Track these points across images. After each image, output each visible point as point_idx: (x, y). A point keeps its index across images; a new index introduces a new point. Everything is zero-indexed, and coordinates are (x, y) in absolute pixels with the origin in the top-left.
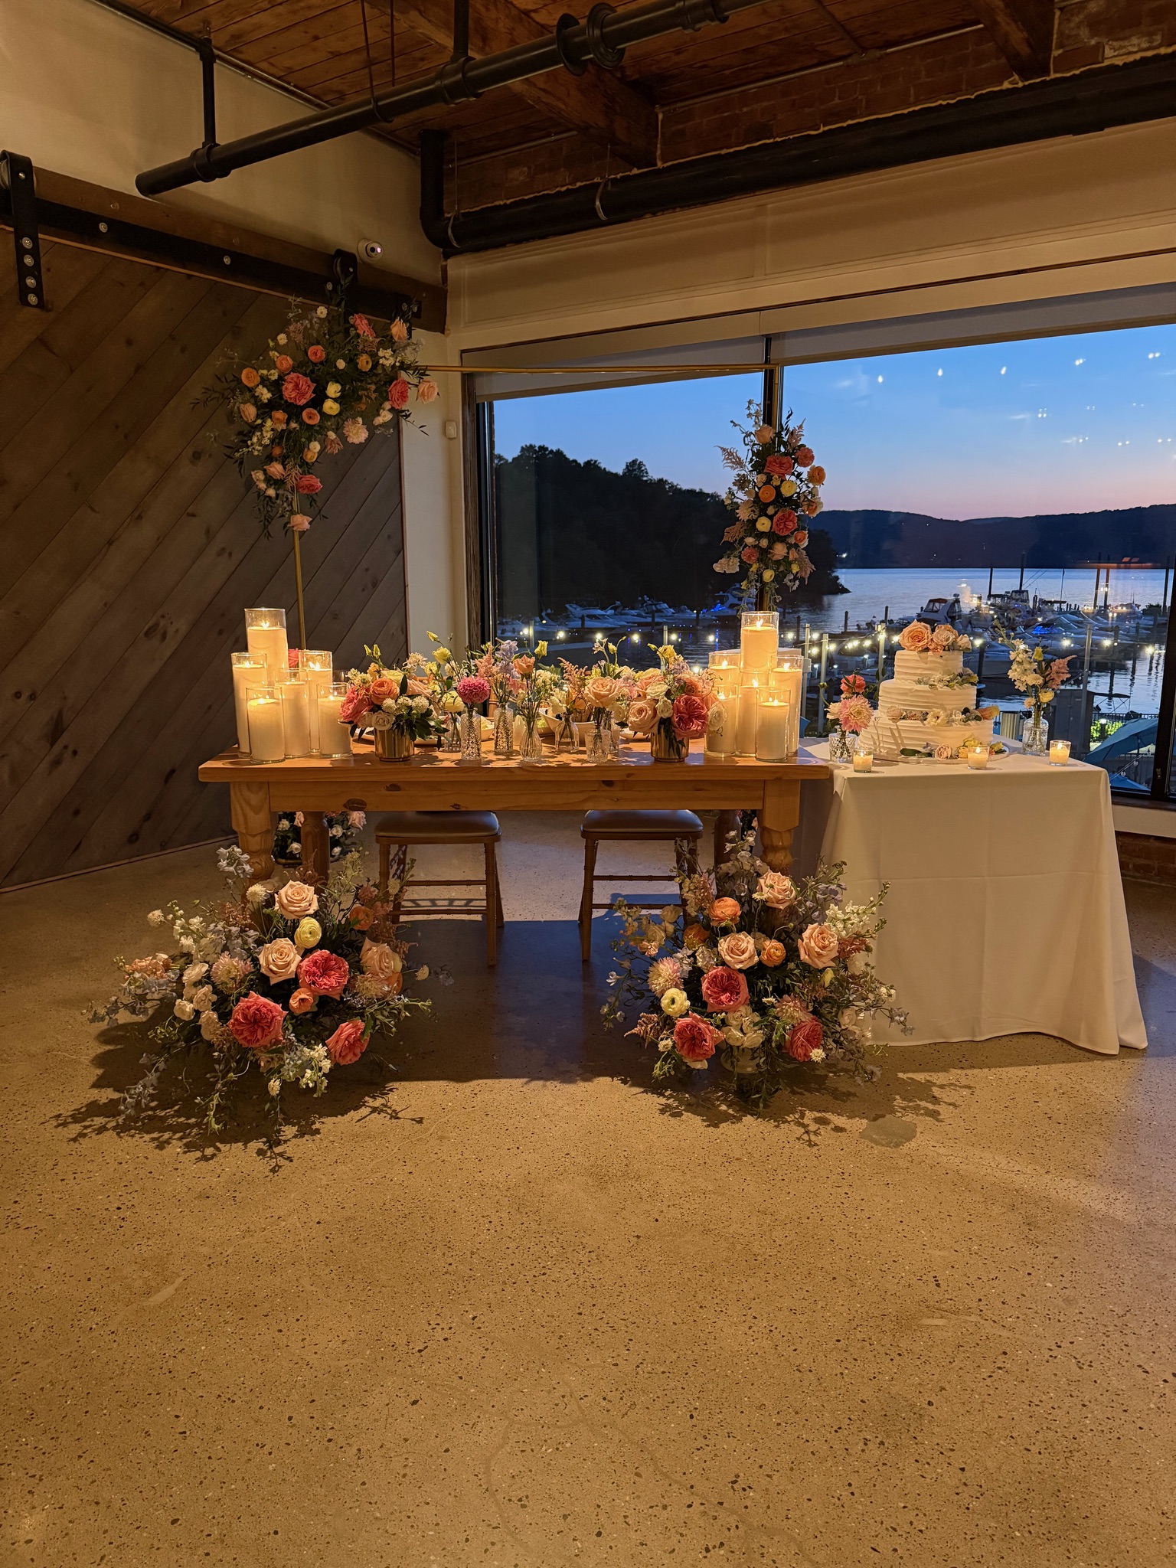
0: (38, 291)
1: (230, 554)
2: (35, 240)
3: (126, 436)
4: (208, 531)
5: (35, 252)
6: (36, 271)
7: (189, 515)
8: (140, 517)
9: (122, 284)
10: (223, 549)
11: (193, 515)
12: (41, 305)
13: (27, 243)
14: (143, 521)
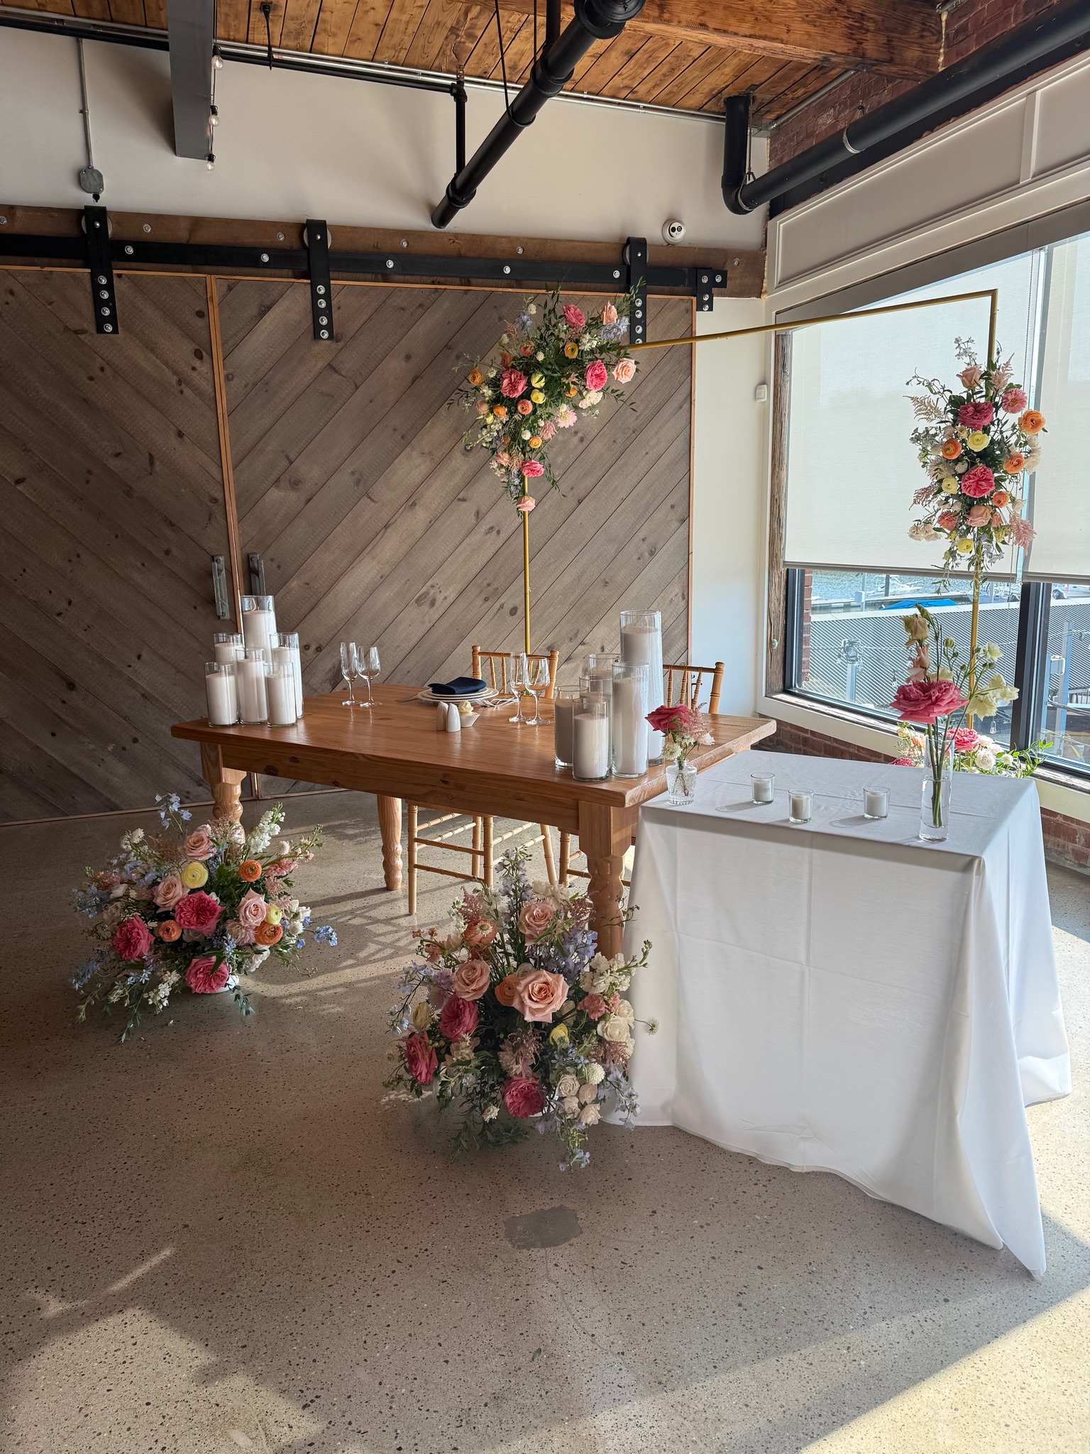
0: (329, 327)
1: (498, 532)
2: (328, 287)
3: (403, 437)
4: (478, 513)
5: (327, 297)
6: (328, 312)
7: (459, 500)
8: (414, 504)
9: (403, 309)
10: (492, 528)
11: (464, 500)
12: (331, 337)
13: (321, 290)
14: (417, 507)
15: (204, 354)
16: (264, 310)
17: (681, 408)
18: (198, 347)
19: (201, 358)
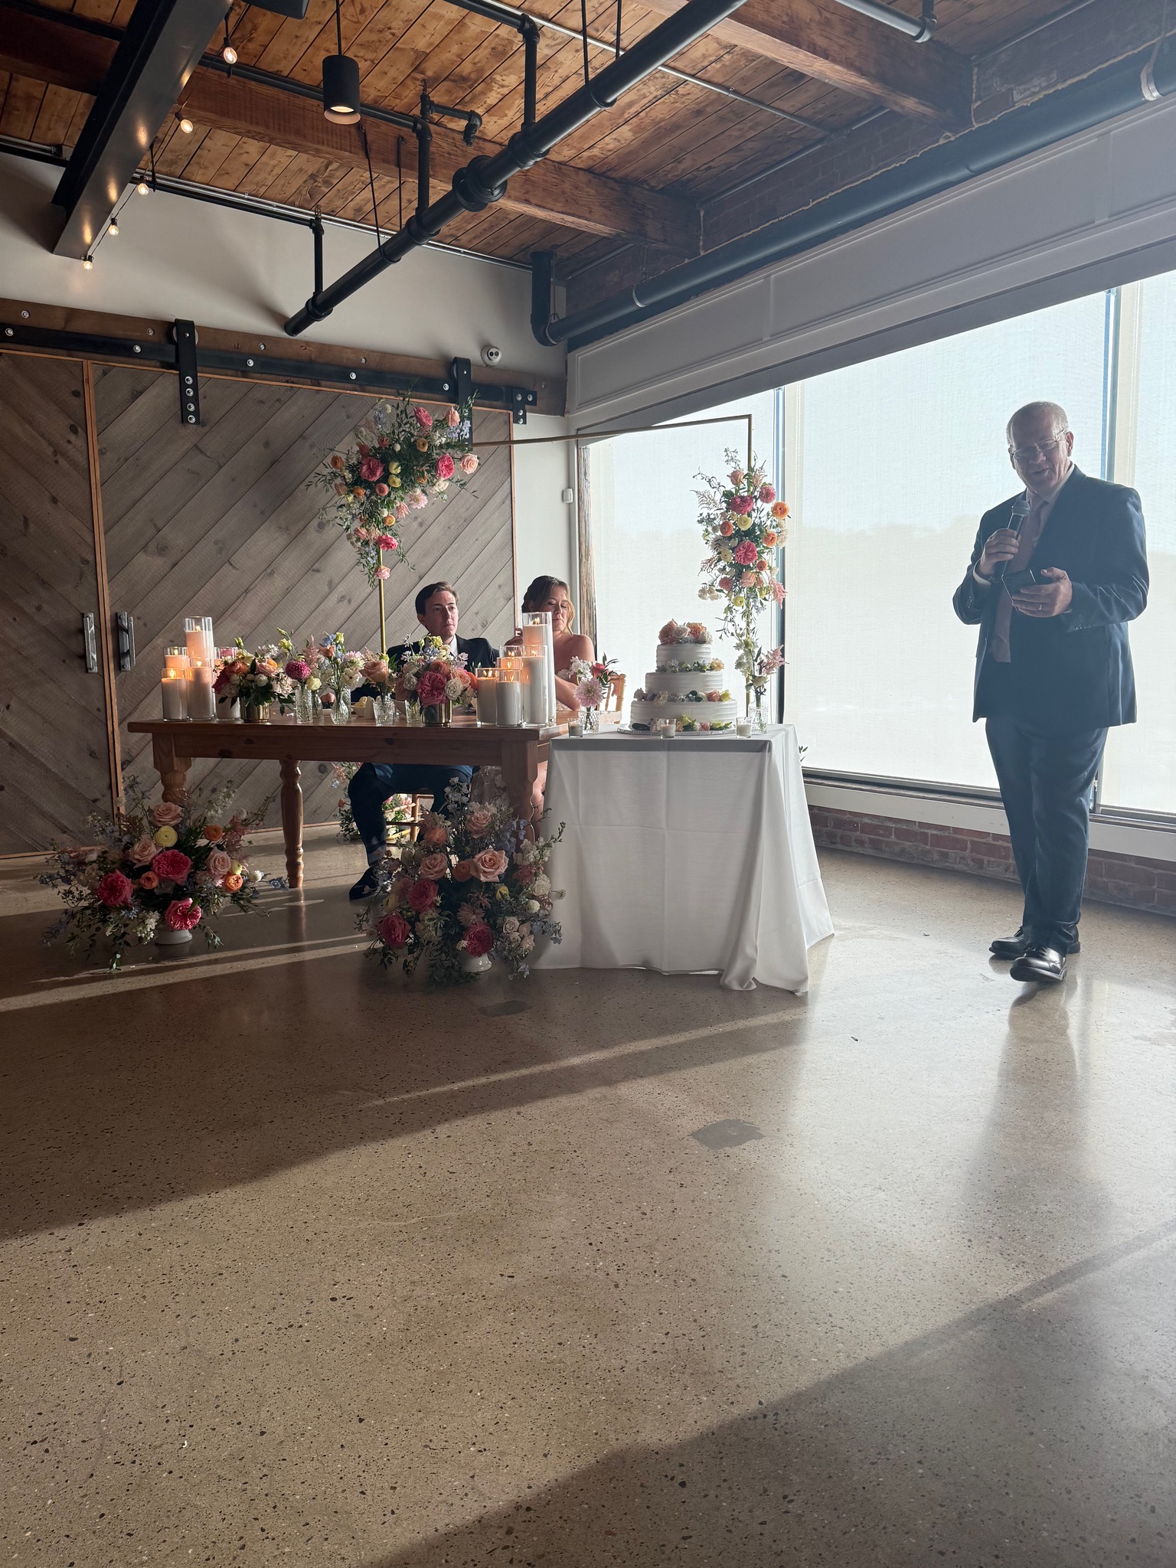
0: (196, 413)
1: (350, 601)
2: (195, 378)
3: (262, 513)
4: (330, 583)
5: (195, 386)
6: (195, 400)
7: (314, 570)
8: (271, 574)
9: (262, 402)
10: (343, 597)
11: (318, 571)
12: (197, 422)
13: (190, 380)
14: (275, 575)
15: (79, 429)
16: (136, 395)
17: (503, 503)
18: (73, 423)
19: (76, 432)
